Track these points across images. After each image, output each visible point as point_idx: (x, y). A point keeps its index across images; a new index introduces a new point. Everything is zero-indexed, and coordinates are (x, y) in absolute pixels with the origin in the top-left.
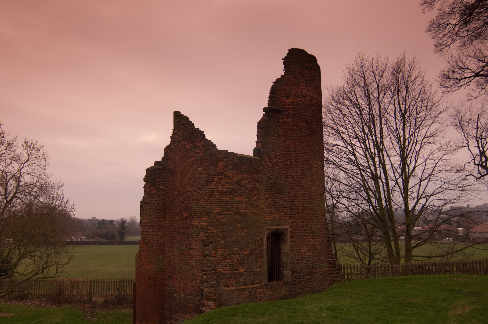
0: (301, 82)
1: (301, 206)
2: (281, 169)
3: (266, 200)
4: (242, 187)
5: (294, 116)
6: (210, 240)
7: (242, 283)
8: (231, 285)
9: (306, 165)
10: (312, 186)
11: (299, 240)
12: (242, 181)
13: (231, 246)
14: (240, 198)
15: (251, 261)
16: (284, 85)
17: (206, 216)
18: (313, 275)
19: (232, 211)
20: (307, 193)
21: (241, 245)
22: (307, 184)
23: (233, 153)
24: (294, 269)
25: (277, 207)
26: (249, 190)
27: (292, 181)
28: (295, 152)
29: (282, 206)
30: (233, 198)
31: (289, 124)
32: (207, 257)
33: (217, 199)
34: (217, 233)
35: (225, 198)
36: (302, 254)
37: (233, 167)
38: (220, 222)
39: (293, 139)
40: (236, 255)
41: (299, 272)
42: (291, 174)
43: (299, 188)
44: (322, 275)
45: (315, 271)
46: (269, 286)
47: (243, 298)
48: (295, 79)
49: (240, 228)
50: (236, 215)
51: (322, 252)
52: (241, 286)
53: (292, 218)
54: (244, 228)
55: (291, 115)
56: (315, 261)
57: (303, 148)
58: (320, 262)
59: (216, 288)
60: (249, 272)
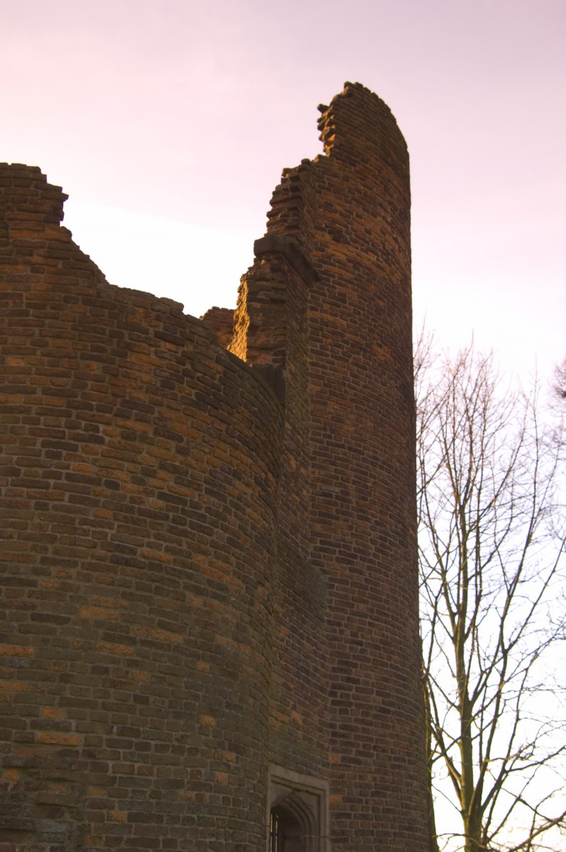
0: (381, 206)
4: (229, 512)
5: (359, 314)
12: (230, 483)
16: (329, 190)
19: (182, 630)
20: (393, 639)
22: (394, 599)
25: (301, 677)
26: (251, 536)
27: (348, 572)
28: (358, 452)
29: (313, 676)
33: (107, 546)
34: (89, 754)
37: (198, 397)
42: (343, 540)
43: (372, 611)
48: (364, 186)
49: (211, 736)
50: (197, 656)
53: (342, 743)
54: (226, 743)
55: (347, 304)
57: (383, 448)
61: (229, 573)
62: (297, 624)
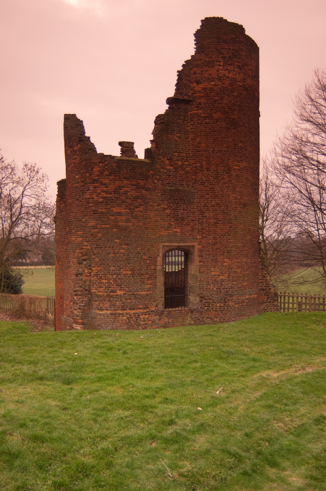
0: (217, 61)
1: (214, 219)
2: (188, 173)
3: (163, 211)
4: (121, 196)
5: (206, 106)
6: (84, 258)
7: (118, 307)
8: (105, 309)
9: (221, 167)
10: (230, 193)
11: (210, 260)
12: (121, 189)
13: (107, 264)
14: (119, 209)
15: (134, 283)
16: (195, 67)
17: (82, 230)
18: (226, 304)
19: (109, 224)
20: (221, 203)
21: (119, 264)
22: (222, 191)
23: (110, 156)
24: (202, 294)
25: (179, 220)
26: (131, 199)
27: (203, 188)
29: (187, 218)
30: (110, 209)
31: (200, 116)
32: (79, 276)
33: (92, 211)
34: (92, 250)
35: (101, 209)
36: (213, 277)
37: (110, 173)
38: (95, 237)
39: (204, 136)
40: (112, 275)
41: (208, 299)
42: (201, 179)
43: (212, 197)
44: (241, 304)
45: (230, 299)
46: (164, 313)
47: (120, 324)
48: (209, 58)
49: (118, 244)
50: (113, 229)
51: (244, 275)
52: (118, 311)
53: (201, 233)
54: (123, 244)
55: (202, 105)
56: (231, 286)
57: (218, 146)
58: (240, 288)
59: (84, 310)
60: (130, 296)
61: (122, 209)
62: (176, 207)
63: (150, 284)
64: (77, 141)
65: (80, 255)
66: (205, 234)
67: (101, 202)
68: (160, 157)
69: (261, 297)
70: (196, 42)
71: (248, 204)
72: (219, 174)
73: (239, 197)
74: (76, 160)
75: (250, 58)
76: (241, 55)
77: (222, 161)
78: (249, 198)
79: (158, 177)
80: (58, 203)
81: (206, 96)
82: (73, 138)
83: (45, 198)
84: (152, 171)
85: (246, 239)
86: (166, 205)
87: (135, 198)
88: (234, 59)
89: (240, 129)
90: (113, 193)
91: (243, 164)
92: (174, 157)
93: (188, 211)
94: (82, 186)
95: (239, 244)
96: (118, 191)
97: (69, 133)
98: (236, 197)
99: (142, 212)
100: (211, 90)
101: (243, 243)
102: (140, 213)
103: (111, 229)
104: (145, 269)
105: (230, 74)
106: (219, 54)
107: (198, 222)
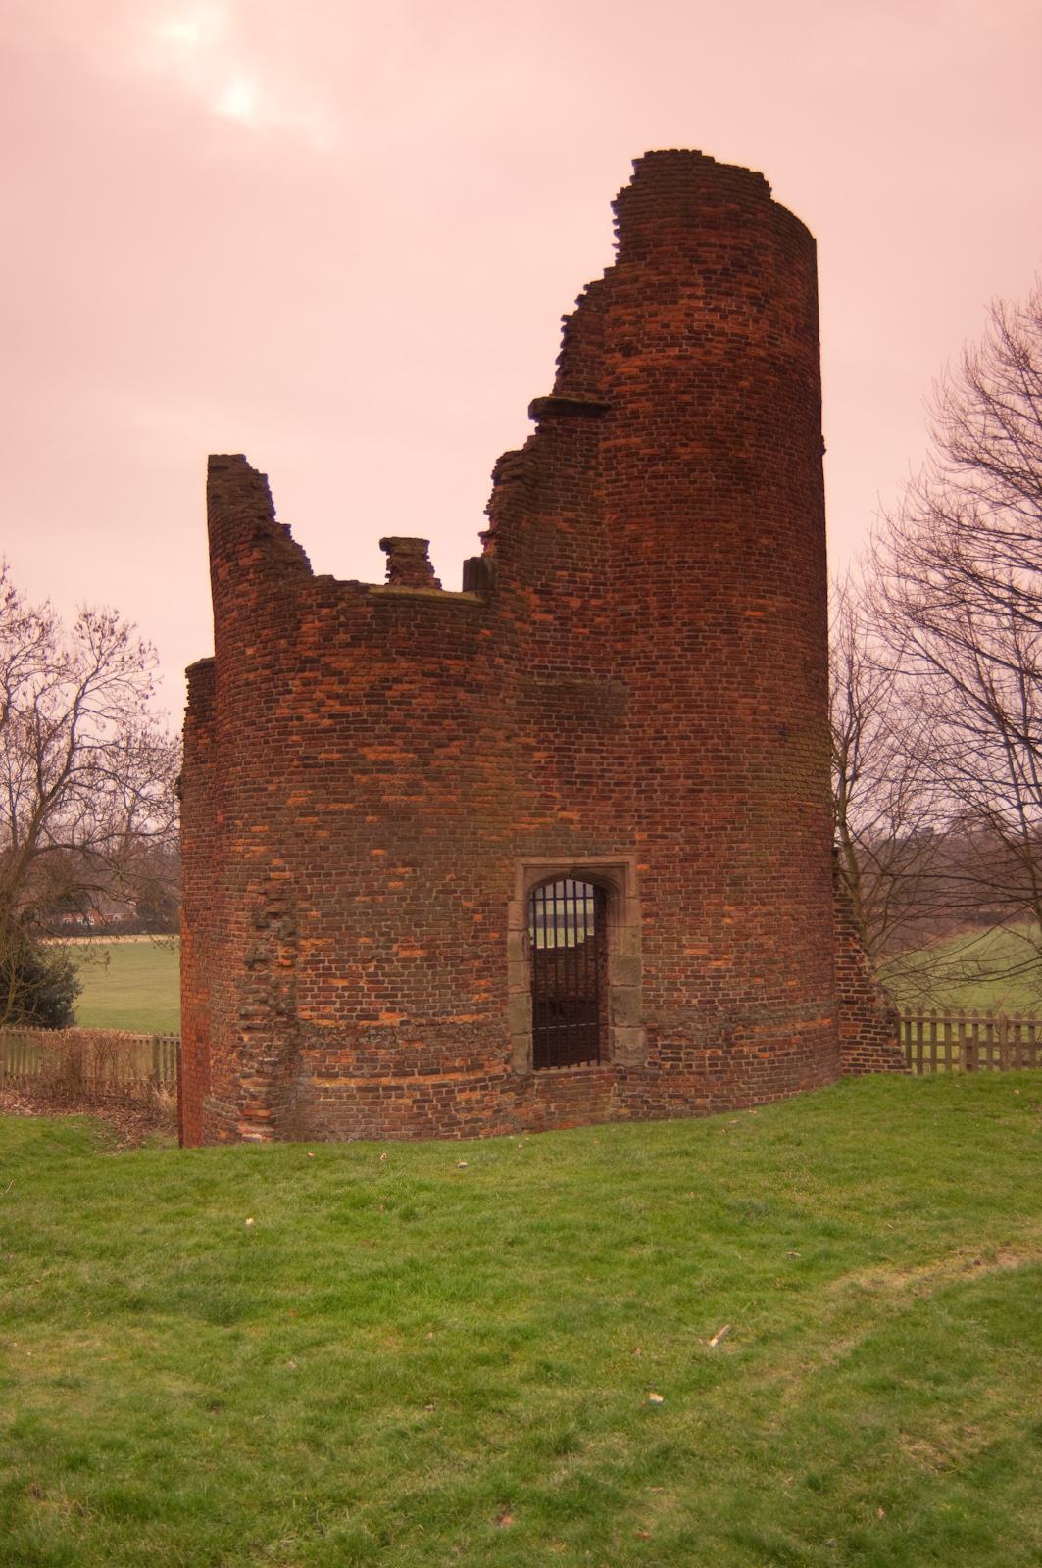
0: (686, 284)
1: (686, 777)
2: (603, 634)
3: (523, 755)
4: (391, 709)
5: (655, 423)
6: (272, 908)
7: (383, 1067)
8: (341, 1072)
9: (706, 612)
10: (736, 694)
11: (677, 910)
12: (390, 688)
13: (348, 928)
14: (385, 751)
15: (434, 987)
16: (616, 303)
17: (266, 821)
18: (733, 1049)
19: (352, 800)
20: (710, 726)
21: (386, 926)
22: (711, 689)
23: (355, 584)
24: (656, 1021)
25: (576, 783)
26: (422, 717)
27: (649, 679)
28: (660, 563)
29: (602, 777)
30: (355, 750)
31: (637, 454)
32: (258, 966)
33: (300, 758)
34: (297, 882)
35: (325, 751)
36: (688, 965)
37: (353, 638)
38: (307, 842)
39: (651, 515)
40: (365, 962)
41: (675, 1034)
42: (643, 651)
43: (678, 707)
44: (781, 1048)
45: (744, 1034)
46: (534, 1084)
47: (391, 1123)
48: (658, 275)
49: (382, 862)
50: (367, 815)
51: (787, 956)
52: (383, 1079)
53: (648, 823)
54: (399, 864)
55: (641, 420)
56: (746, 993)
57: (694, 548)
58: (776, 998)
59: (276, 1078)
60: (422, 1028)
61: (395, 752)
62: (566, 743)
63: (486, 991)
64: (250, 537)
65: (262, 899)
66: (659, 828)
67: (325, 731)
68: (513, 585)
69: (846, 1025)
70: (617, 228)
71: (795, 728)
72: (700, 635)
73: (764, 707)
74: (246, 598)
75: (787, 274)
76: (759, 265)
77: (709, 594)
78: (797, 710)
79: (506, 647)
80: (188, 733)
81: (653, 393)
82: (238, 529)
83: (146, 719)
84: (488, 629)
85: (790, 839)
86: (535, 737)
87: (436, 717)
88: (740, 275)
89: (762, 492)
90: (364, 699)
91: (776, 603)
92: (557, 584)
93: (604, 754)
94: (266, 680)
95: (770, 858)
96: (379, 695)
97: (224, 515)
98: (756, 708)
99: (456, 759)
100: (670, 372)
101: (782, 853)
102: (451, 762)
103: (360, 814)
104: (471, 940)
105: (727, 323)
106: (691, 261)
107: (635, 789)
